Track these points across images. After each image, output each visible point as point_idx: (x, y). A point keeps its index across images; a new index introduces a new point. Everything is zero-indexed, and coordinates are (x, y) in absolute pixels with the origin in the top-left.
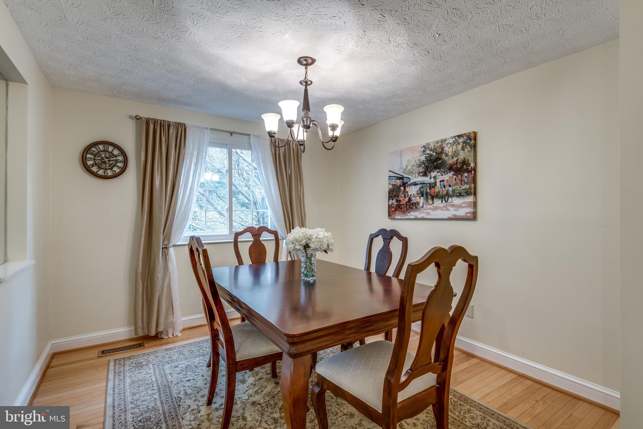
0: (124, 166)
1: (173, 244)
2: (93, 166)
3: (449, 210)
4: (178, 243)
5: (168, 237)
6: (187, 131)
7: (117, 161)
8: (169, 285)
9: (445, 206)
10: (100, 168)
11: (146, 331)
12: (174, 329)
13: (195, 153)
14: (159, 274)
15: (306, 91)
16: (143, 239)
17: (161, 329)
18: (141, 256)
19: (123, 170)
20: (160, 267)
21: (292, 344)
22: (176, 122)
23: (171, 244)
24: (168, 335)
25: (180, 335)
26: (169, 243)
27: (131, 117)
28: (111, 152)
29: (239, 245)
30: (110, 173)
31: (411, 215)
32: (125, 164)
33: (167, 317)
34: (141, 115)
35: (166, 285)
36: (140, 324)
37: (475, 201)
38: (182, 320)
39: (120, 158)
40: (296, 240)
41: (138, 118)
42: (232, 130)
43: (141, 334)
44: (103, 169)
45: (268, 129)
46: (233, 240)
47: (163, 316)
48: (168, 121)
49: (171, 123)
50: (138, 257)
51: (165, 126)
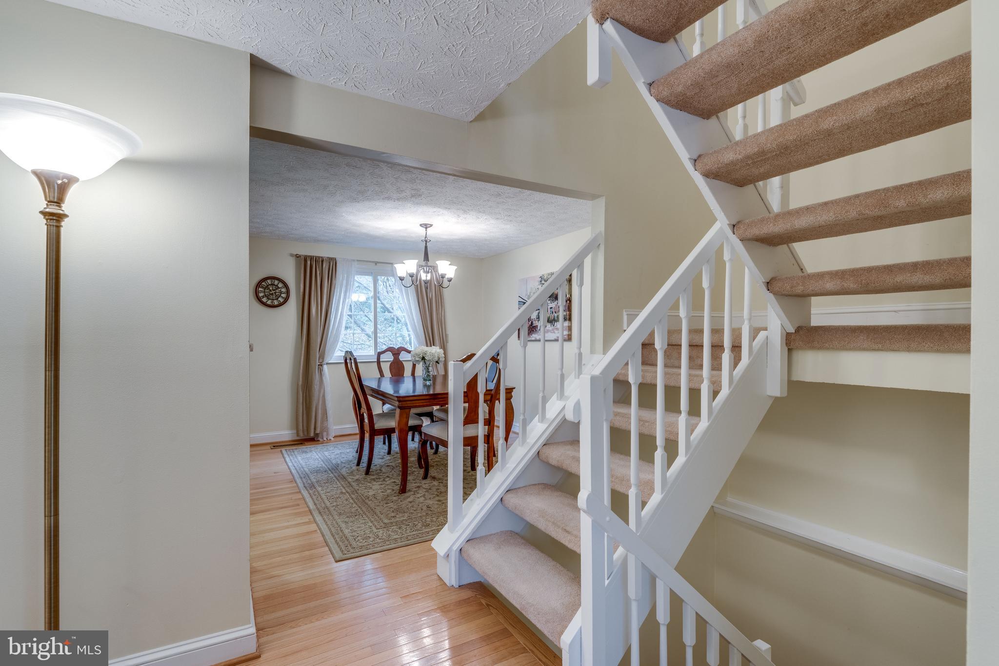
0: (287, 297)
1: (326, 362)
2: (263, 297)
3: (554, 333)
4: (330, 362)
5: (322, 356)
6: (338, 264)
7: (281, 293)
8: (324, 396)
9: (553, 329)
10: (269, 299)
11: (306, 433)
12: (328, 434)
13: (345, 282)
14: (316, 387)
15: (426, 247)
16: (302, 357)
17: (318, 431)
18: (301, 371)
19: (286, 300)
20: (316, 381)
21: (399, 401)
22: (328, 258)
23: (325, 362)
24: (323, 439)
25: (333, 439)
26: (323, 361)
27: (292, 255)
28: (277, 286)
29: (382, 364)
30: (276, 303)
31: (533, 337)
32: (287, 295)
33: (322, 423)
34: (300, 253)
35: (321, 396)
36: (301, 427)
37: (570, 325)
38: (335, 428)
39: (284, 290)
40: (417, 354)
41: (298, 256)
42: (376, 260)
43: (302, 436)
44: (271, 299)
45: (399, 275)
46: (376, 360)
47: (319, 422)
48: (322, 257)
49: (324, 259)
50: (299, 372)
51: (318, 261)
